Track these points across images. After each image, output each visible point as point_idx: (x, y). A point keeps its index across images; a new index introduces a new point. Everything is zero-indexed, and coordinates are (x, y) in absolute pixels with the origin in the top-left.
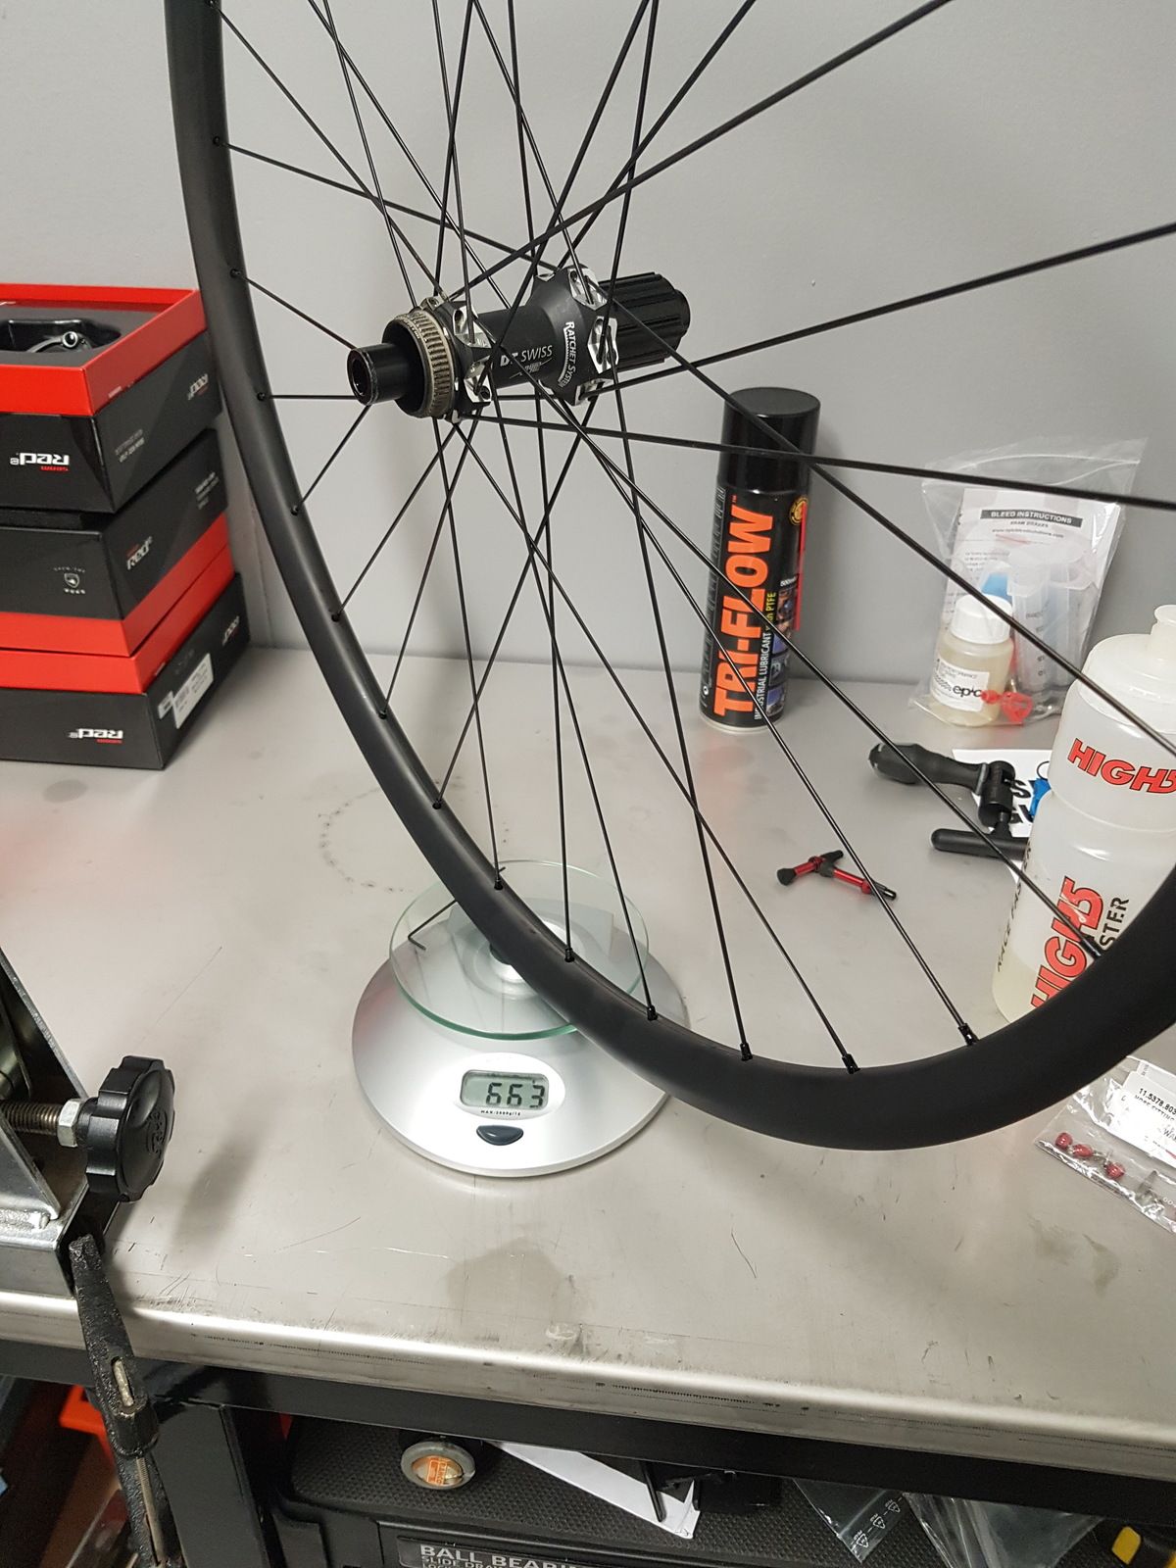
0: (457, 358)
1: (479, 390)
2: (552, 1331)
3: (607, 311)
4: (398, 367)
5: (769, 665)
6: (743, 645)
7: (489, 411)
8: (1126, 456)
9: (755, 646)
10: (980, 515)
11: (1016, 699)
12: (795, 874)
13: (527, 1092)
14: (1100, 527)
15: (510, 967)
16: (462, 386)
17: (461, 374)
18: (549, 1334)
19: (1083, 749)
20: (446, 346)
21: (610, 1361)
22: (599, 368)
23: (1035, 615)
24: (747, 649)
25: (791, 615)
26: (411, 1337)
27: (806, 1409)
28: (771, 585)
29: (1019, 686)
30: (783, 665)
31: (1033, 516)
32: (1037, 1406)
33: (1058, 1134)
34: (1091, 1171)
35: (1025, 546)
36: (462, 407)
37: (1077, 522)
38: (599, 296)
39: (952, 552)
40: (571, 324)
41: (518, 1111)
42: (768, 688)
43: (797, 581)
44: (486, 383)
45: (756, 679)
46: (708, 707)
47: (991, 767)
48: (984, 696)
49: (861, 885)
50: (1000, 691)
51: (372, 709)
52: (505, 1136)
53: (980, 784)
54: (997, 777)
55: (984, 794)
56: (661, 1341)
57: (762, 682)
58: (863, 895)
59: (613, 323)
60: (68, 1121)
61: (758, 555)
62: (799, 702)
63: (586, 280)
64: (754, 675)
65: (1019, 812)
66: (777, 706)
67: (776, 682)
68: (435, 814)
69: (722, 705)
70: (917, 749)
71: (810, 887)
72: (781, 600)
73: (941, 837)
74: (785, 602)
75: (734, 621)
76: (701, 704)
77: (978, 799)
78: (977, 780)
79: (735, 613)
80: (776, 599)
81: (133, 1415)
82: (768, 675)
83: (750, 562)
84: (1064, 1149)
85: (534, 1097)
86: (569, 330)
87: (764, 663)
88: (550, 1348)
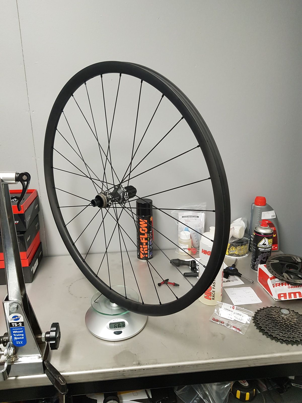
0: (107, 200)
1: (110, 204)
2: (134, 362)
3: (127, 192)
4: (99, 201)
5: (150, 247)
6: (144, 244)
7: (112, 206)
8: (204, 205)
9: (147, 244)
10: (182, 217)
11: (194, 249)
12: (161, 284)
13: (122, 325)
14: (202, 217)
15: (115, 304)
16: (108, 203)
17: (108, 201)
18: (133, 363)
19: (203, 250)
20: (106, 198)
21: (145, 365)
22: (126, 199)
23: (194, 234)
24: (145, 245)
25: (152, 238)
26: (109, 368)
27: (179, 366)
28: (148, 232)
29: (194, 247)
30: (152, 247)
31: (191, 216)
32: (216, 358)
33: (213, 318)
34: (219, 323)
35: (190, 222)
36: (108, 206)
37: (198, 217)
38: (125, 190)
39: (178, 224)
40: (122, 194)
41: (120, 328)
42: (150, 252)
43: (152, 231)
44: (111, 203)
45: (147, 250)
46: (139, 257)
47: (191, 261)
48: (188, 249)
49: (173, 284)
50: (191, 248)
51: (81, 261)
52: (119, 333)
53: (190, 265)
54: (193, 263)
55: (191, 267)
56: (153, 360)
57: (149, 251)
58: (173, 286)
59: (127, 193)
60: (44, 336)
61: (145, 227)
62: (156, 254)
63: (123, 188)
64: (147, 249)
65: (198, 269)
66: (152, 255)
67: (151, 250)
68: (96, 278)
69: (142, 256)
70: (178, 260)
71: (164, 286)
72: (150, 235)
73: (185, 274)
74: (151, 235)
75: (142, 240)
76: (138, 257)
77: (190, 267)
78: (190, 264)
79: (142, 238)
80: (149, 235)
81: (65, 384)
82: (149, 249)
83: (144, 229)
84: (214, 320)
85: (123, 326)
86: (121, 195)
87: (149, 247)
88: (134, 365)
